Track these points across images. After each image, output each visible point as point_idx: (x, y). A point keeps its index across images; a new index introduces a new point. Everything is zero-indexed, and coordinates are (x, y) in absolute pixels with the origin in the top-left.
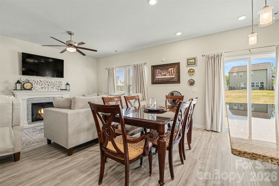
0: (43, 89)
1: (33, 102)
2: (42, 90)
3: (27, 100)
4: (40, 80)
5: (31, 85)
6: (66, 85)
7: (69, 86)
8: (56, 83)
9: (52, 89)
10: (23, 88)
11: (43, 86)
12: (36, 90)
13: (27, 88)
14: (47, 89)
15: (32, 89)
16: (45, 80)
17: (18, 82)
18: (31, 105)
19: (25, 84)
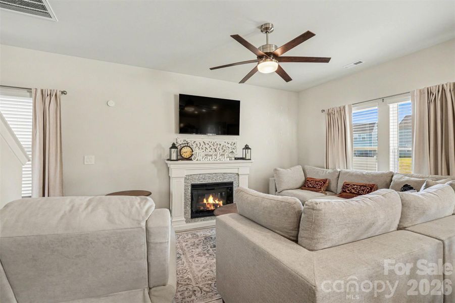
0: (209, 157)
1: (193, 183)
2: (206, 159)
3: (185, 178)
4: (204, 140)
5: (191, 151)
6: (243, 149)
7: (249, 150)
8: (227, 145)
9: (221, 157)
10: (181, 158)
11: (207, 152)
12: (197, 160)
13: (185, 157)
14: (213, 159)
15: (193, 158)
16: (210, 140)
17: (174, 146)
18: (190, 188)
19: (183, 149)
